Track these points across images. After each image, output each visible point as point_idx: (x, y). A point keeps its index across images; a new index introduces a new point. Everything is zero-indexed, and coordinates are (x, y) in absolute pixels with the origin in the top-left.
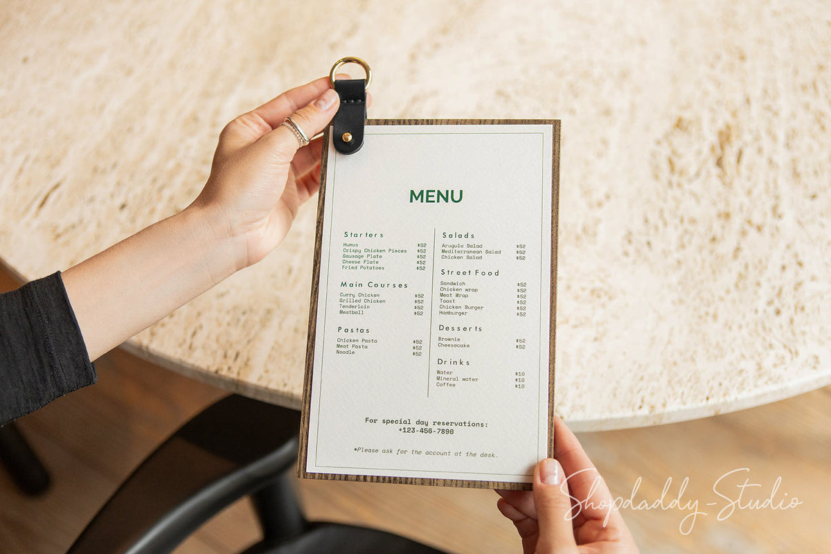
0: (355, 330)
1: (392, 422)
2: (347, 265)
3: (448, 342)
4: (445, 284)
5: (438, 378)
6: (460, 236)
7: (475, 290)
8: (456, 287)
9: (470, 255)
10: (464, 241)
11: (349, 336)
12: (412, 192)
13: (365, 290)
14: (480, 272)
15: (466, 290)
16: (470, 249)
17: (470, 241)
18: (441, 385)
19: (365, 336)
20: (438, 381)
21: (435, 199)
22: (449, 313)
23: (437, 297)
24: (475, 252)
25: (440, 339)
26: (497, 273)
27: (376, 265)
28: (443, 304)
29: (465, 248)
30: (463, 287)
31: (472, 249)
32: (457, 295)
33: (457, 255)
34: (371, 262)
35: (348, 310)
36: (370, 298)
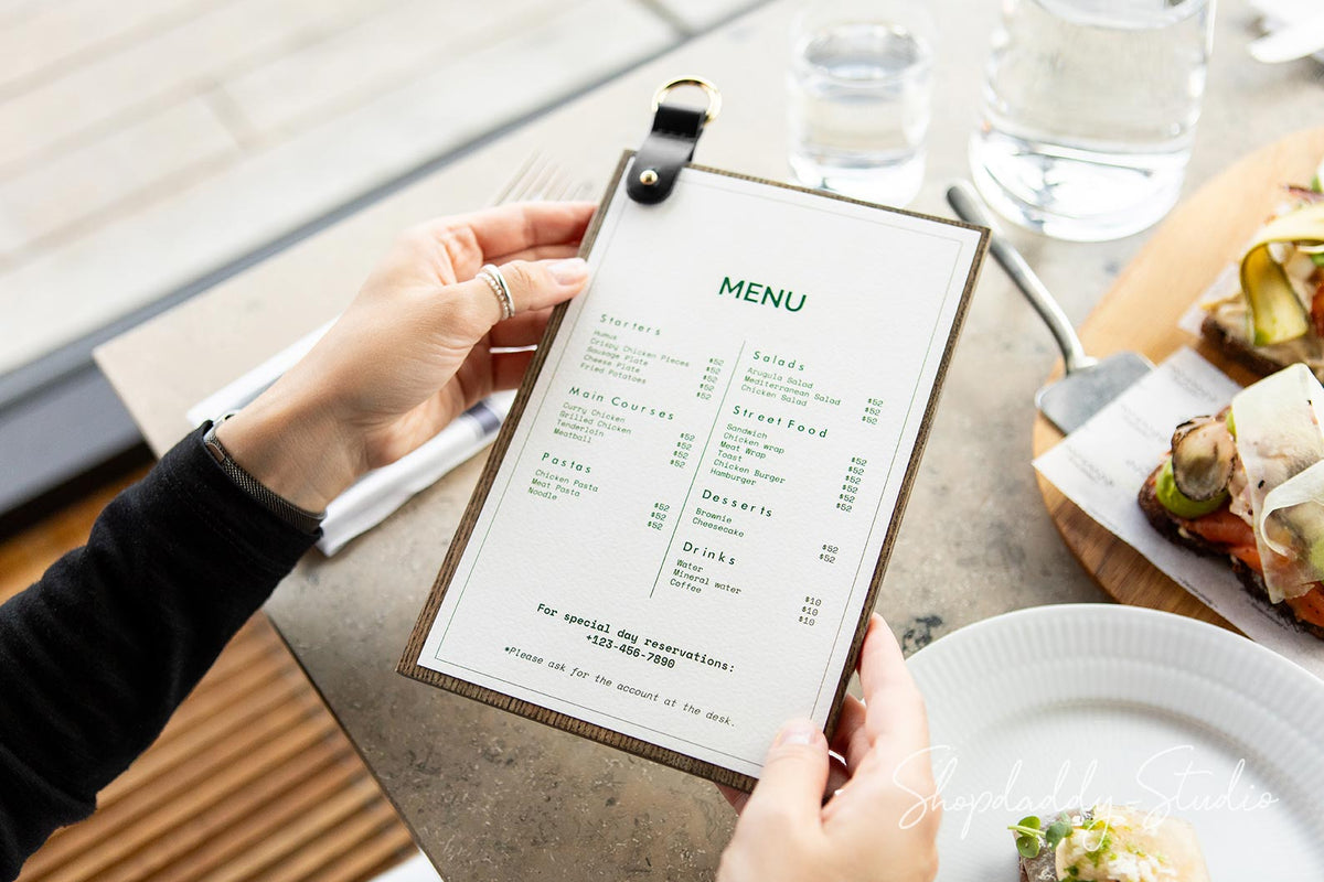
0: (569, 464)
1: (580, 621)
3: (710, 520)
4: (736, 429)
5: (676, 572)
6: (782, 363)
7: (780, 451)
8: (750, 438)
9: (788, 395)
10: (785, 372)
11: (557, 470)
12: (727, 281)
13: (606, 407)
14: (796, 425)
15: (766, 447)
16: (790, 386)
17: (795, 373)
18: (678, 584)
19: (582, 476)
20: (675, 577)
21: (760, 298)
22: (727, 475)
23: (714, 447)
24: (798, 393)
25: (699, 511)
26: (823, 434)
27: (634, 374)
28: (720, 458)
29: (784, 383)
30: (762, 442)
31: (795, 387)
32: (748, 451)
33: (768, 389)
34: (628, 368)
35: (569, 430)
36: (608, 421)
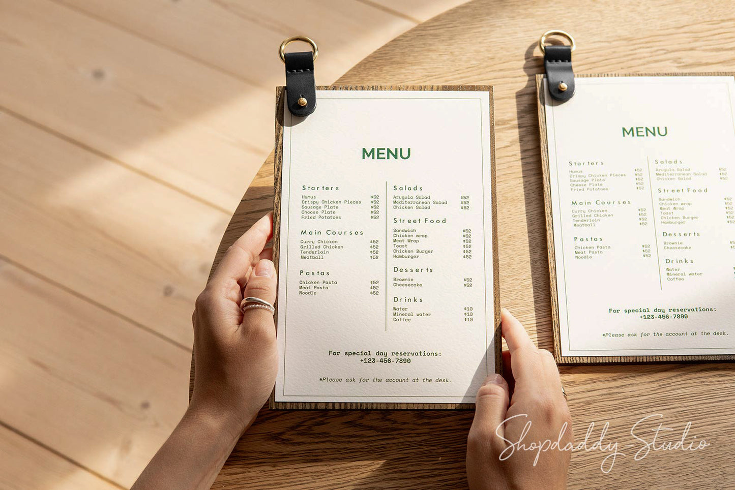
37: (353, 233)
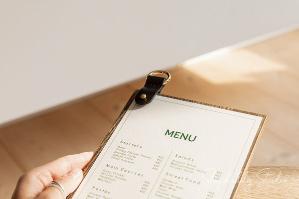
2: (114, 156)
4: (166, 180)
6: (185, 158)
7: (182, 188)
8: (171, 184)
9: (188, 169)
10: (186, 161)
11: (97, 192)
12: (168, 131)
13: (119, 171)
14: (189, 180)
15: (177, 187)
16: (188, 166)
17: (190, 162)
19: (106, 195)
21: (179, 137)
22: (160, 196)
23: (157, 186)
24: (190, 169)
26: (199, 183)
27: (130, 161)
28: (159, 190)
29: (186, 165)
30: (175, 185)
31: (190, 167)
32: (170, 188)
33: (180, 167)
34: (129, 159)
35: (104, 179)
36: (119, 176)
37: (137, 174)
